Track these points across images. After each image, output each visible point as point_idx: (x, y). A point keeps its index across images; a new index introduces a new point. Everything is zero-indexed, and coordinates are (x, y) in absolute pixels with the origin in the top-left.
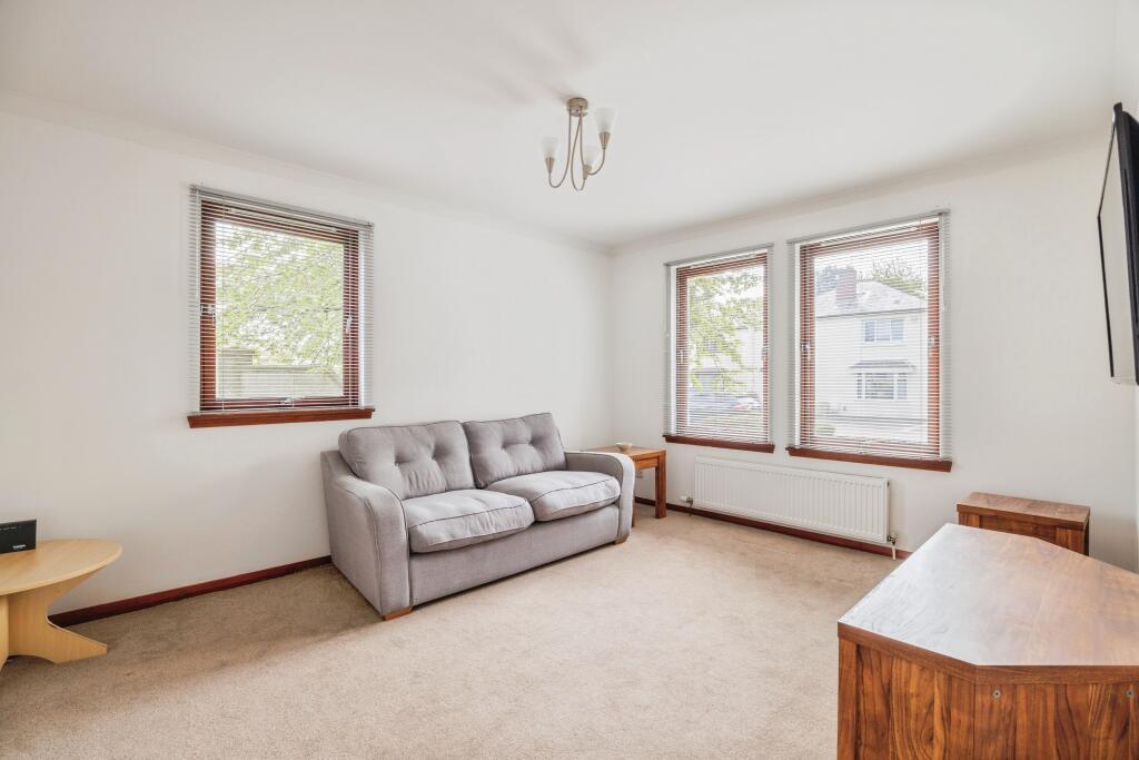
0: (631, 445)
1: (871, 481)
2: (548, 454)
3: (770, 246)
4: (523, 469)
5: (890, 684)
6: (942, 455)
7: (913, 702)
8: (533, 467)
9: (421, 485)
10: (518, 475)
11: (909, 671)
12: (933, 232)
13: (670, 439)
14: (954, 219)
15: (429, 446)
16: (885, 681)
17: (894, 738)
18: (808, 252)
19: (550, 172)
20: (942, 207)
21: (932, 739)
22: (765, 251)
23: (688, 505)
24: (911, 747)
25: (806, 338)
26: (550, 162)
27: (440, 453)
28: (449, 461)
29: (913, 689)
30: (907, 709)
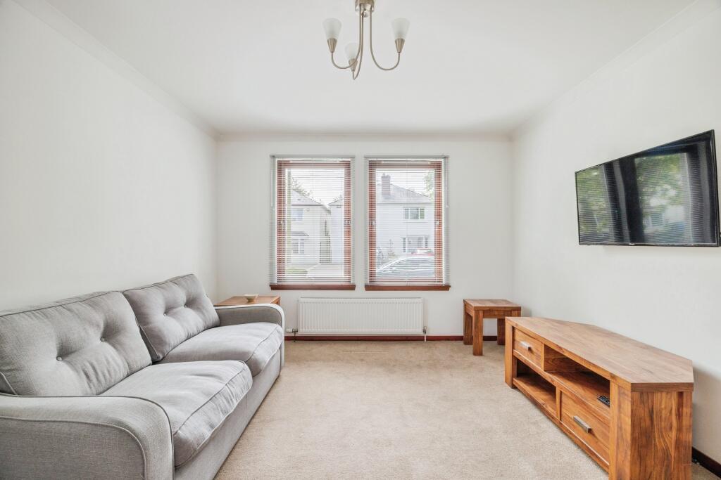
0: (257, 295)
1: (416, 300)
2: (204, 311)
3: (353, 157)
4: (191, 332)
5: (652, 408)
6: (444, 283)
7: (663, 412)
8: (197, 328)
9: (101, 378)
10: (188, 338)
11: (661, 398)
12: (438, 166)
13: (274, 287)
14: (450, 161)
15: (98, 326)
16: (650, 407)
17: (655, 435)
18: (373, 165)
19: (332, 52)
20: (445, 154)
21: (671, 428)
22: (349, 160)
23: (293, 335)
24: (663, 436)
25: (372, 218)
26: (333, 43)
27: (110, 333)
28: (122, 338)
29: (663, 406)
30: (661, 417)
